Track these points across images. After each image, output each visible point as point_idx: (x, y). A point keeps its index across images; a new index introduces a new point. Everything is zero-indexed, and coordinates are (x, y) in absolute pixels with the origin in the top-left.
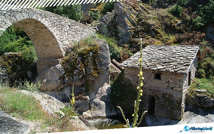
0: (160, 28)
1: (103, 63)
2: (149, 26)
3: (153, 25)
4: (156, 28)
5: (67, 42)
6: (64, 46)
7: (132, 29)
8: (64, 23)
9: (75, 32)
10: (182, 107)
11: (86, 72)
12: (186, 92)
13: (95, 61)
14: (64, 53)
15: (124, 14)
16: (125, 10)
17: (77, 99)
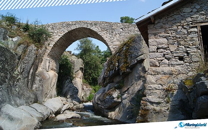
1: (133, 55)
8: (116, 27)
9: (129, 33)
10: (150, 107)
11: (118, 66)
12: (182, 77)
13: (126, 55)
14: (114, 53)
17: (107, 95)
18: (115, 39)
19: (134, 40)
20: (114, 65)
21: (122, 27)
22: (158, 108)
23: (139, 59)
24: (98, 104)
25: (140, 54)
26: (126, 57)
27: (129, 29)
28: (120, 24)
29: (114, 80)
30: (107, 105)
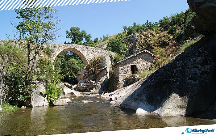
1: (102, 66)
2: (149, 45)
3: (152, 44)
4: (153, 45)
5: (90, 58)
6: (89, 60)
7: (140, 49)
8: (89, 49)
9: (96, 53)
11: (94, 70)
13: (98, 65)
14: (89, 63)
15: (136, 41)
16: (138, 38)
17: (89, 83)
18: (89, 56)
19: (102, 59)
20: (92, 69)
21: (93, 49)
23: (105, 67)
24: (84, 87)
25: (105, 65)
27: (96, 51)
28: (91, 48)
29: (90, 76)
30: (90, 87)
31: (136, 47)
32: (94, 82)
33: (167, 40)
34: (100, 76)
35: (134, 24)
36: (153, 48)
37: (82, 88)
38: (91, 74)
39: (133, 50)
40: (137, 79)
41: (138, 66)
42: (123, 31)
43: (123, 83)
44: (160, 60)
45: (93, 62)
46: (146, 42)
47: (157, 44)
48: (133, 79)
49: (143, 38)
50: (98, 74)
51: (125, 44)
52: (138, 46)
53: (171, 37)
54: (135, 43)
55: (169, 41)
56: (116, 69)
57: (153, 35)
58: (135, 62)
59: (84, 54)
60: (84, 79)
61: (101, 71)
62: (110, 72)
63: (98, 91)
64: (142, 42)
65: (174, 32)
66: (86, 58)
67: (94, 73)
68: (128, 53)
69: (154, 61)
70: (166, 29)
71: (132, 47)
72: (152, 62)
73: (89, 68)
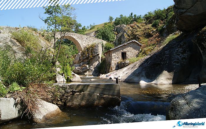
0: (142, 36)
1: (95, 52)
2: (136, 35)
3: (138, 35)
4: (139, 36)
5: (85, 45)
6: (83, 46)
7: (127, 39)
10: (112, 67)
11: (88, 56)
12: (118, 61)
14: (83, 49)
15: (125, 31)
16: (126, 29)
17: (83, 66)
18: (83, 43)
19: (95, 46)
20: (86, 55)
21: (87, 37)
22: (114, 67)
23: (98, 53)
24: (78, 70)
25: (98, 52)
26: (92, 52)
27: (90, 39)
28: (85, 36)
29: (84, 61)
30: (84, 70)
31: (124, 37)
32: (88, 66)
33: (152, 32)
34: (93, 61)
35: (121, 16)
36: (139, 39)
37: (77, 71)
38: (85, 59)
39: (121, 39)
40: (128, 64)
41: (127, 53)
42: (109, 21)
43: (115, 67)
44: (146, 49)
45: (87, 49)
46: (133, 33)
47: (143, 35)
48: (124, 64)
49: (130, 29)
50: (92, 59)
51: (113, 33)
52: (126, 36)
53: (155, 30)
54: (123, 33)
55: (152, 33)
56: (108, 55)
57: (139, 27)
58: (125, 50)
59: (79, 41)
60: (78, 63)
61: (94, 57)
62: (101, 58)
63: (91, 73)
64: (130, 32)
65: (157, 26)
66: (81, 45)
67: (88, 58)
68: (117, 42)
69: (140, 50)
70: (150, 22)
71: (121, 37)
72: (139, 50)
73: (83, 53)
